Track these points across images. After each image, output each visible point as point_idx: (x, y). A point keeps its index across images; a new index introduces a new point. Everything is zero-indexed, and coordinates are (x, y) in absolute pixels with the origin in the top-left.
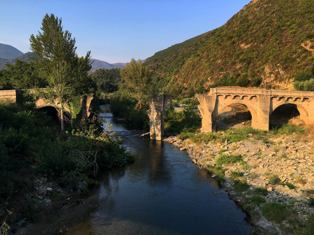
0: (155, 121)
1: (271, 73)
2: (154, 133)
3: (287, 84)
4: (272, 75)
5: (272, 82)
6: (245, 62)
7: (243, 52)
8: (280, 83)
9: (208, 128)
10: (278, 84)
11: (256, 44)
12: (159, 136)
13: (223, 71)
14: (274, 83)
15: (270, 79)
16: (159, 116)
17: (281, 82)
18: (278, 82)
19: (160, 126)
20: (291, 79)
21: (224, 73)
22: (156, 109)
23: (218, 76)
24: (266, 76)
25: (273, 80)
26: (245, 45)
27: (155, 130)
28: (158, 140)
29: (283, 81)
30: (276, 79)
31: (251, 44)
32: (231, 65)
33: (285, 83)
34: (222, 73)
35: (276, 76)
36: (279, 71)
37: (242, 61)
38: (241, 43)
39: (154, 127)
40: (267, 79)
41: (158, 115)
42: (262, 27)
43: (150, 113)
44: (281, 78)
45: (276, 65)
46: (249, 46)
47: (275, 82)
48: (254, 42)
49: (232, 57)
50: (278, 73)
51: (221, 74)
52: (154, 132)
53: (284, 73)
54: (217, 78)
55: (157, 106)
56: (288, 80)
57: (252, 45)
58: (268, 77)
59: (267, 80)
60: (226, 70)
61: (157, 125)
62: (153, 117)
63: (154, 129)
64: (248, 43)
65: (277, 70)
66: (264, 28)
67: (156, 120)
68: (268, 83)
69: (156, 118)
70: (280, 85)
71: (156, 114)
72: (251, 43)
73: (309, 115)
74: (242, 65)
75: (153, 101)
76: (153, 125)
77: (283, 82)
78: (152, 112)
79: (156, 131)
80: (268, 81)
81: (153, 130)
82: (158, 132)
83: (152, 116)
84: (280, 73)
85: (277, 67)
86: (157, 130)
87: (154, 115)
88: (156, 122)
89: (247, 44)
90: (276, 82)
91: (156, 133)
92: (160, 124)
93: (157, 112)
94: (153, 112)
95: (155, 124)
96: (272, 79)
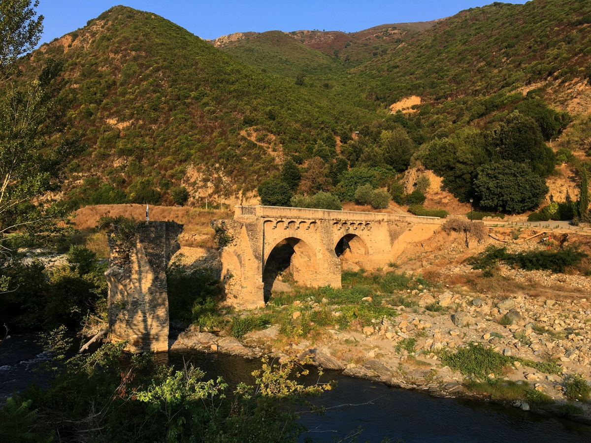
0: (148, 298)
1: (206, 180)
2: (144, 332)
3: (242, 200)
4: (209, 184)
5: (210, 196)
6: (131, 155)
7: (119, 135)
8: (226, 199)
9: (255, 299)
10: (223, 201)
11: (141, 122)
12: (161, 339)
13: (82, 171)
14: (215, 198)
15: (206, 191)
16: (162, 281)
17: (229, 197)
18: (223, 197)
19: (164, 310)
20: (250, 192)
21: (86, 175)
22: (151, 263)
23: (72, 182)
24: (197, 185)
25: (212, 194)
26: (118, 121)
27: (149, 322)
28: (160, 350)
29: (232, 195)
30: (217, 191)
31: (130, 122)
32: (99, 160)
33: (237, 198)
34: (80, 174)
35: (217, 187)
36: (220, 177)
37: (122, 153)
38: (108, 117)
39: (144, 317)
40: (200, 190)
41: (156, 279)
42: (145, 92)
43: (130, 276)
44: (227, 190)
45: (212, 165)
46: (126, 124)
47: (216, 196)
48: (137, 120)
49: (95, 144)
50: (219, 180)
51: (78, 178)
52: (146, 328)
53: (231, 181)
54: (68, 185)
55: (151, 254)
56: (244, 194)
57: (133, 124)
58: (201, 187)
59: (200, 194)
60: (89, 170)
61: (154, 306)
62: (140, 287)
63: (145, 321)
64: (125, 118)
65: (216, 176)
66: (149, 94)
67: (151, 293)
68: (205, 198)
69: (149, 289)
70: (227, 202)
71: (150, 276)
72: (131, 119)
73: (371, 251)
74: (125, 162)
75: (141, 241)
76: (140, 312)
77: (233, 198)
78: (133, 271)
79: (151, 325)
80: (202, 195)
81: (141, 326)
82: (160, 328)
83: (137, 284)
84: (222, 180)
85: (215, 169)
86: (155, 324)
87: (143, 281)
88: (151, 301)
89: (122, 120)
90: (218, 197)
91: (153, 332)
92: (164, 304)
93: (155, 272)
94: (140, 273)
95: (147, 308)
96: (210, 191)
